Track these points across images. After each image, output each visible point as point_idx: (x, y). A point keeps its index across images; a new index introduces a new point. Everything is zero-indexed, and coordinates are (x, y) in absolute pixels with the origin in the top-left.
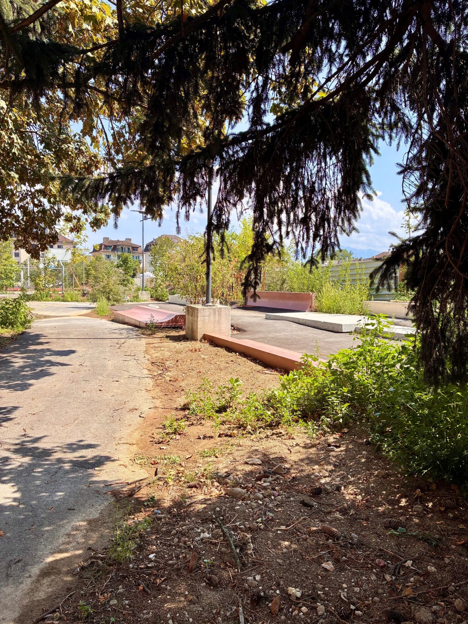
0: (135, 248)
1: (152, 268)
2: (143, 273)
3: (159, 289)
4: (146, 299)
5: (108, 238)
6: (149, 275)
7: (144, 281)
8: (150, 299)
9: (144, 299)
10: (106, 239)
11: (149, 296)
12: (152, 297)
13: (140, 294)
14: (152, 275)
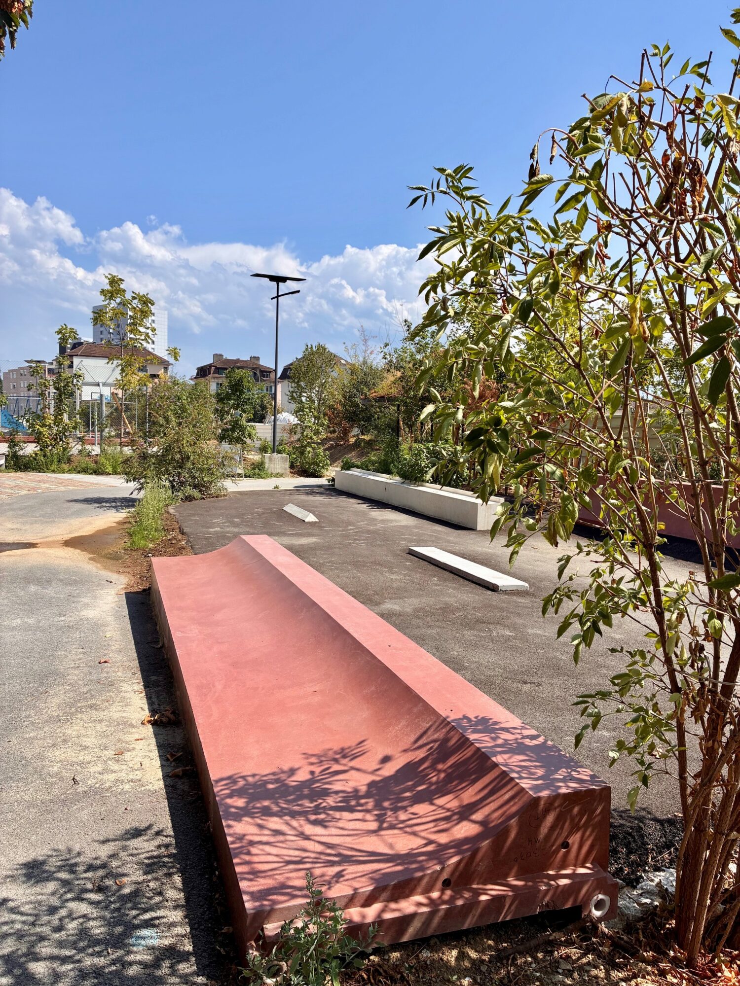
0: (265, 373)
1: (294, 406)
2: (275, 415)
3: (309, 449)
4: (279, 471)
5: (222, 355)
6: (287, 418)
7: (278, 430)
8: (288, 470)
9: (274, 472)
10: (217, 356)
11: (288, 465)
12: (292, 466)
13: (267, 461)
14: (294, 420)
